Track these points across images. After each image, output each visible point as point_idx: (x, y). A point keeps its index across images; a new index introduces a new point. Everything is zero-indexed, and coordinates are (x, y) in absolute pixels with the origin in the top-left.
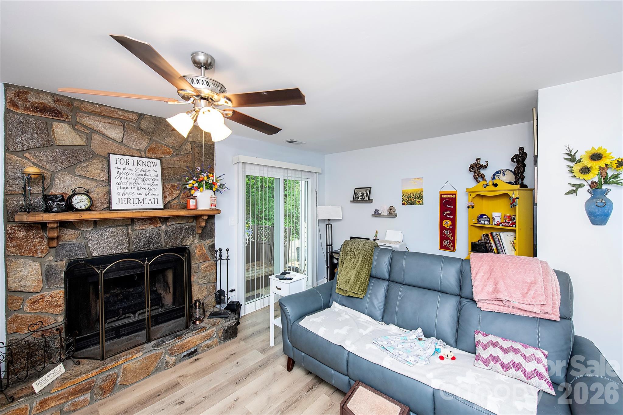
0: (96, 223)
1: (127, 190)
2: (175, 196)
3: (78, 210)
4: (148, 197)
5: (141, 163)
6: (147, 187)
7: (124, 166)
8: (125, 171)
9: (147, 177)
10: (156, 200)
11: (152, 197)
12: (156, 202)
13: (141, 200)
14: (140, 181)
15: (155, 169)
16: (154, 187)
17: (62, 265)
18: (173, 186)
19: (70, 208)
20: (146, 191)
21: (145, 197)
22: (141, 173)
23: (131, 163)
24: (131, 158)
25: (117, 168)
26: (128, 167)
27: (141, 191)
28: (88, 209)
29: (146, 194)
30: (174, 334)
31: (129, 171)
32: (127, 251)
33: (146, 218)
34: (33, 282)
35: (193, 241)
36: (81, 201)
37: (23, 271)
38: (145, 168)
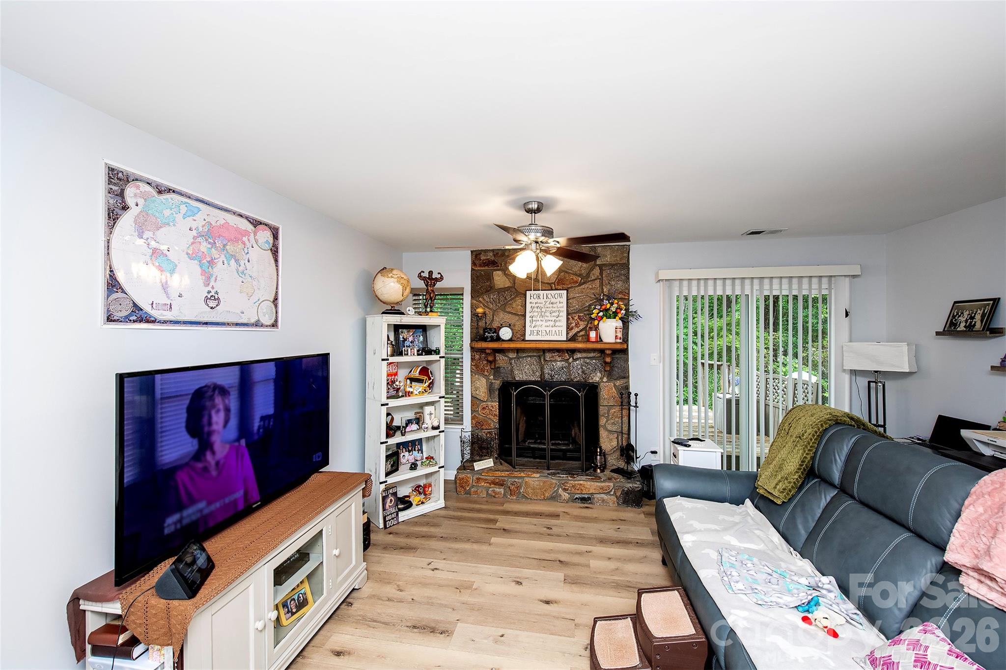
0: (518, 350)
1: (538, 323)
2: (581, 327)
3: (503, 340)
4: (554, 329)
5: (549, 296)
6: (553, 319)
7: (536, 300)
8: (537, 305)
9: (554, 309)
10: (560, 332)
11: (557, 329)
12: (560, 334)
13: (548, 332)
14: (548, 314)
15: (561, 300)
16: (559, 318)
17: (497, 383)
18: (579, 316)
19: (499, 339)
20: (552, 323)
21: (550, 329)
22: (549, 306)
23: (541, 297)
24: (541, 292)
25: (531, 303)
26: (539, 301)
27: (548, 324)
28: (511, 340)
29: (552, 327)
31: (539, 305)
32: (539, 379)
33: (555, 350)
34: (482, 393)
35: (601, 378)
36: (506, 333)
37: (478, 384)
38: (553, 300)
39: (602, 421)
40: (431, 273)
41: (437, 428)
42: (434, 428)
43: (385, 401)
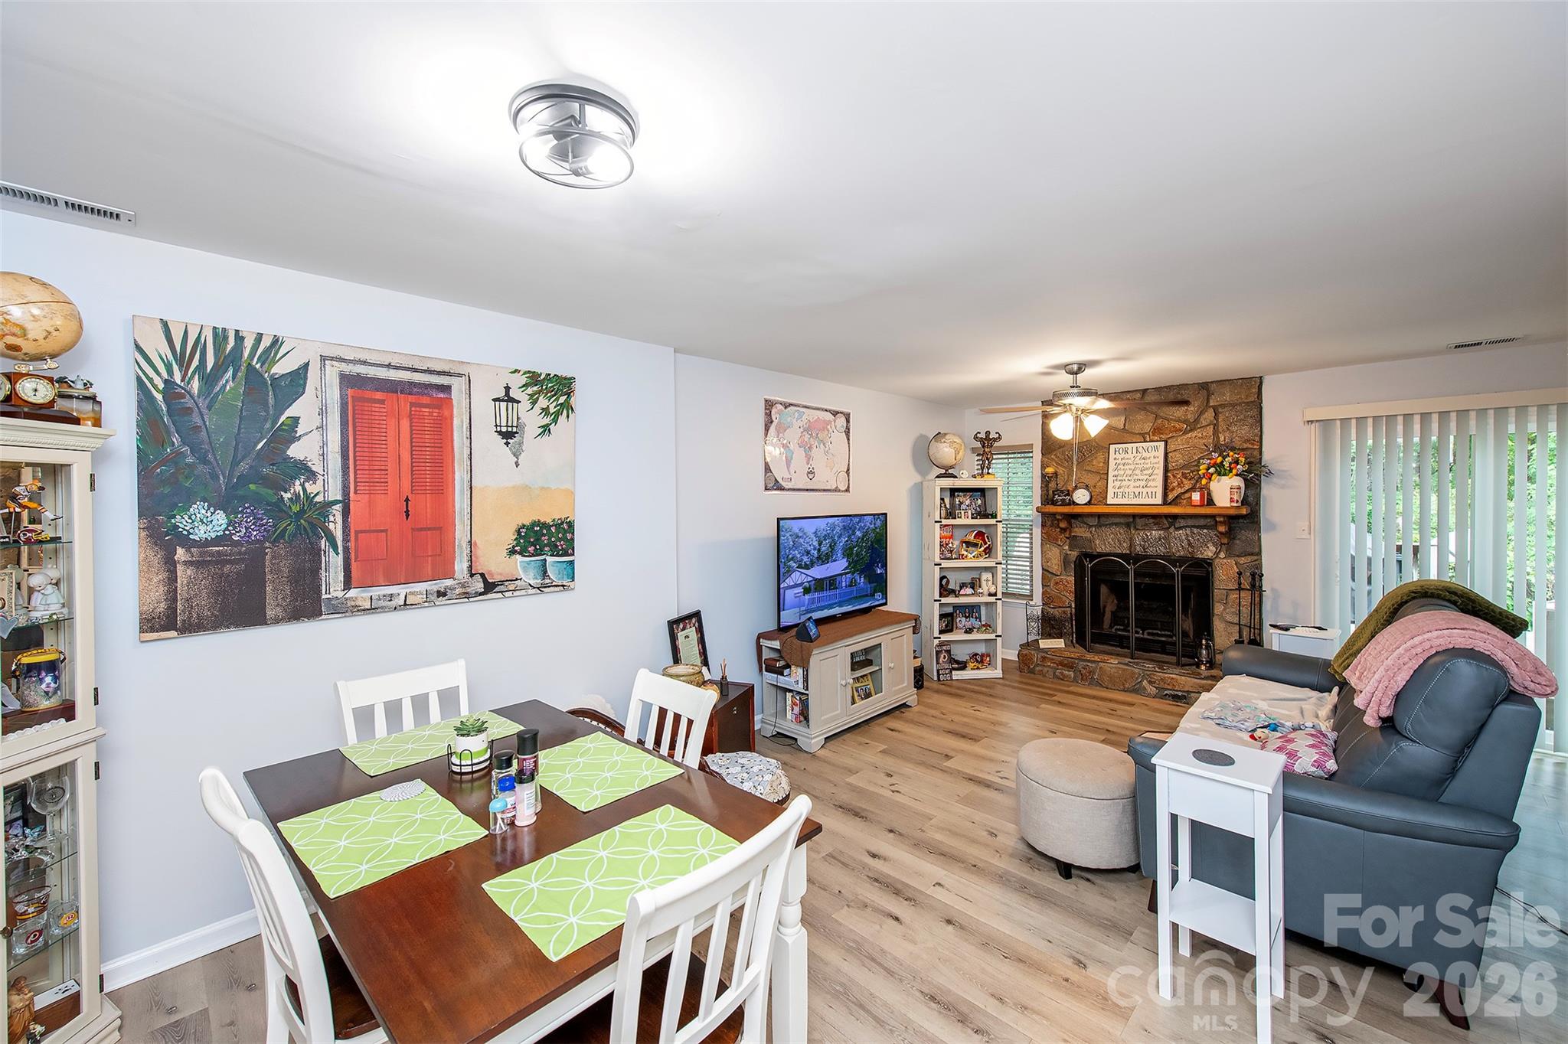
0: (1099, 516)
1: (1124, 483)
2: (1186, 487)
3: (1078, 504)
4: (1145, 490)
5: (1140, 450)
6: (1145, 477)
7: (1123, 456)
8: (1124, 461)
9: (1145, 466)
10: (1154, 493)
11: (1149, 490)
12: (1154, 496)
13: (1137, 494)
14: (1138, 472)
15: (1157, 454)
16: (1153, 477)
17: (1074, 554)
18: (1183, 474)
19: (1072, 502)
20: (1143, 483)
21: (1141, 490)
22: (1139, 462)
23: (1130, 451)
24: (1129, 446)
25: (1115, 459)
26: (1126, 456)
27: (1137, 484)
28: (1089, 503)
29: (1143, 487)
30: (1161, 664)
31: (1127, 461)
32: (1128, 552)
33: (1149, 516)
34: (1055, 565)
35: (1217, 554)
36: (1081, 496)
37: (1050, 555)
38: (1145, 455)
39: (1218, 608)
40: (987, 433)
41: (995, 595)
42: (990, 595)
43: (937, 560)
